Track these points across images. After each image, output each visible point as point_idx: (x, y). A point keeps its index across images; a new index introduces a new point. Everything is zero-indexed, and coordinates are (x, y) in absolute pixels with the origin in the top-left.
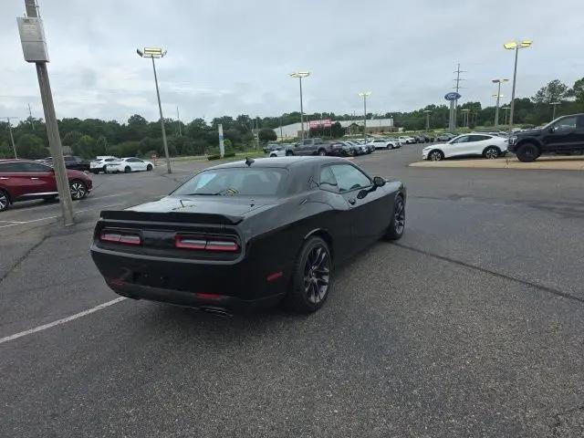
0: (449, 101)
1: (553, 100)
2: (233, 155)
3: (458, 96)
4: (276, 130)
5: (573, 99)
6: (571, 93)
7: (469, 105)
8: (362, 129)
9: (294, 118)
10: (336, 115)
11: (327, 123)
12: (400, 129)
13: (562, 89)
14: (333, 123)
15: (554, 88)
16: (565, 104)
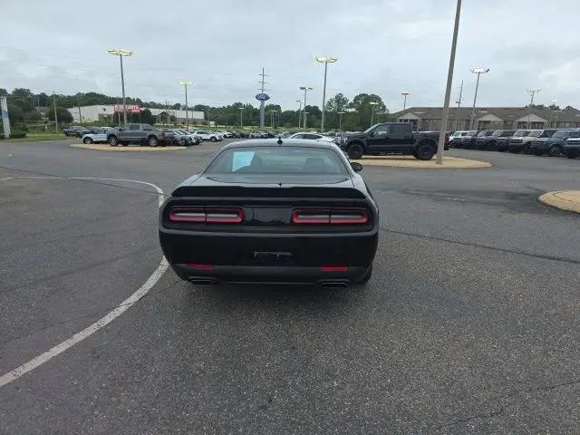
0: (260, 102)
1: (339, 110)
2: (23, 136)
3: (267, 98)
4: (70, 110)
5: (353, 110)
6: (351, 106)
7: (271, 107)
8: (173, 119)
9: (93, 99)
10: (143, 101)
11: (135, 109)
12: (212, 123)
13: (345, 101)
14: (143, 109)
15: (340, 100)
16: (348, 113)
